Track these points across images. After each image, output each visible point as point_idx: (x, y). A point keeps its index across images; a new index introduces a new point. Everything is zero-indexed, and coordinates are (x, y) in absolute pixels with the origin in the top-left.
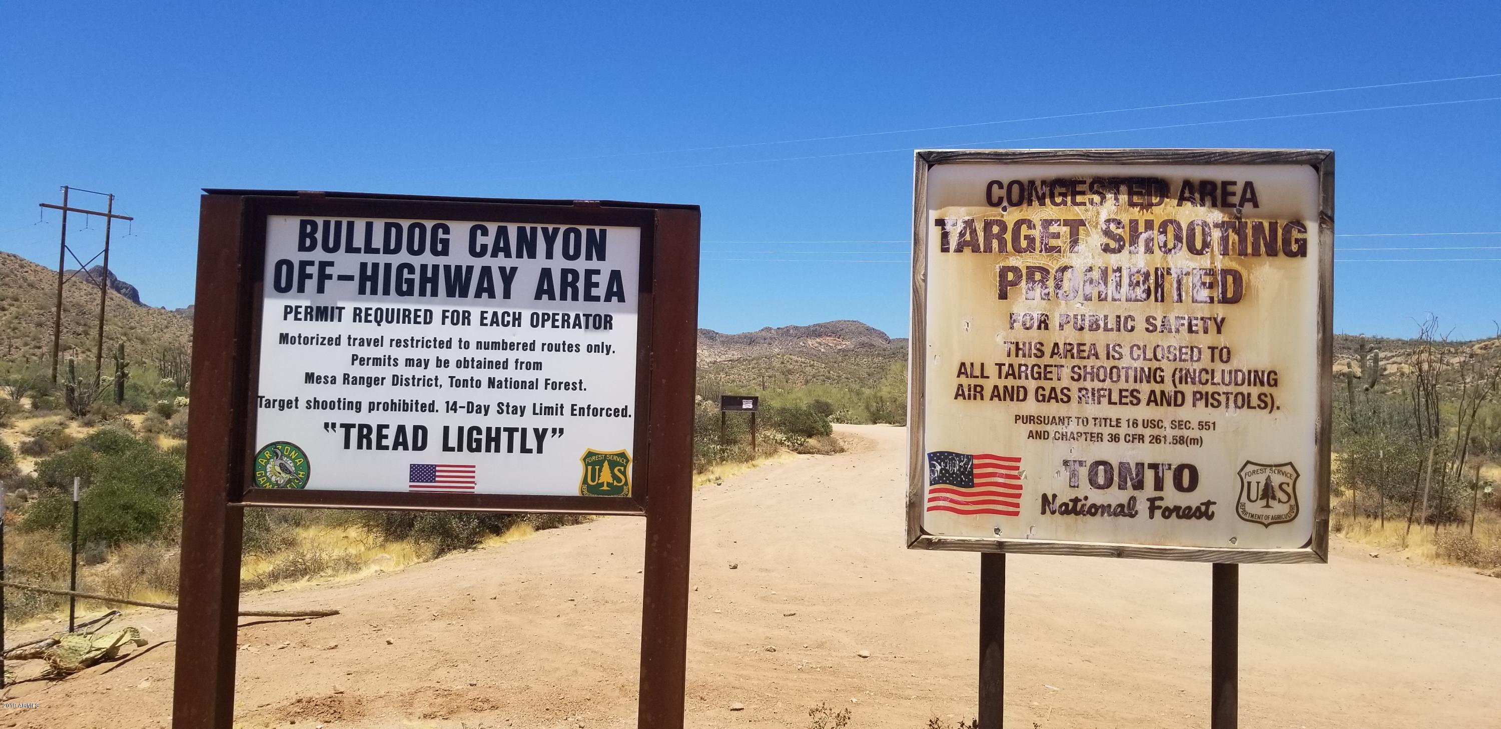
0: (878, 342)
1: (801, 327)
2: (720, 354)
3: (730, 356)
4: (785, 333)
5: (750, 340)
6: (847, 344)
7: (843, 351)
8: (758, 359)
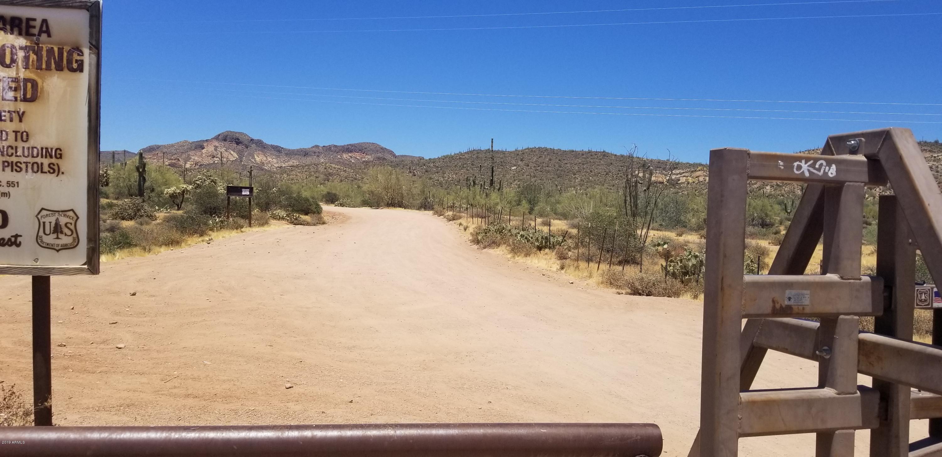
0: (388, 157)
1: (339, 146)
2: (284, 162)
3: (291, 163)
4: (329, 149)
5: (305, 153)
6: (368, 158)
7: (366, 162)
8: (309, 165)
